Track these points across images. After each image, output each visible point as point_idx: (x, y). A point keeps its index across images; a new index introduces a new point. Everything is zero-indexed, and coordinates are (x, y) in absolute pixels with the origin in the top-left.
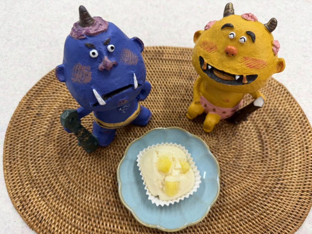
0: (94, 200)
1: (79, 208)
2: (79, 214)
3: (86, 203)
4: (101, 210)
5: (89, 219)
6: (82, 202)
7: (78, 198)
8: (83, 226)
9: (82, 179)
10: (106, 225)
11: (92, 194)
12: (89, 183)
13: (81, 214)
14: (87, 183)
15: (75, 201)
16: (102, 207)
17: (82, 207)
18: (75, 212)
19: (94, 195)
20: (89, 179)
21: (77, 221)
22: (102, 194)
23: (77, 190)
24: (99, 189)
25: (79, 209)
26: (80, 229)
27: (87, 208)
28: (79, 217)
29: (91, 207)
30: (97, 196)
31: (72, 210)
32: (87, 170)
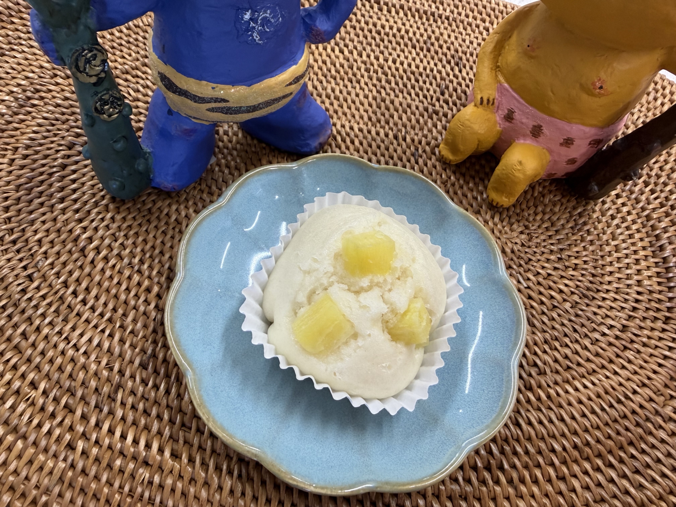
0: (99, 345)
1: (41, 366)
2: (34, 386)
3: (71, 352)
4: (115, 383)
5: (66, 406)
6: (55, 346)
7: (46, 331)
8: (39, 426)
9: (76, 274)
10: (123, 437)
11: (96, 327)
12: (94, 292)
13: (42, 386)
14: (88, 290)
15: (32, 338)
16: (121, 373)
17: (51, 361)
18: (23, 376)
19: (103, 331)
20: (97, 278)
21: (22, 406)
22: (132, 332)
23: (50, 305)
24: (125, 315)
25: (38, 368)
26: (24, 437)
27: (69, 368)
28: (33, 394)
29: (84, 367)
30: (111, 336)
31: (15, 367)
32: (98, 250)
